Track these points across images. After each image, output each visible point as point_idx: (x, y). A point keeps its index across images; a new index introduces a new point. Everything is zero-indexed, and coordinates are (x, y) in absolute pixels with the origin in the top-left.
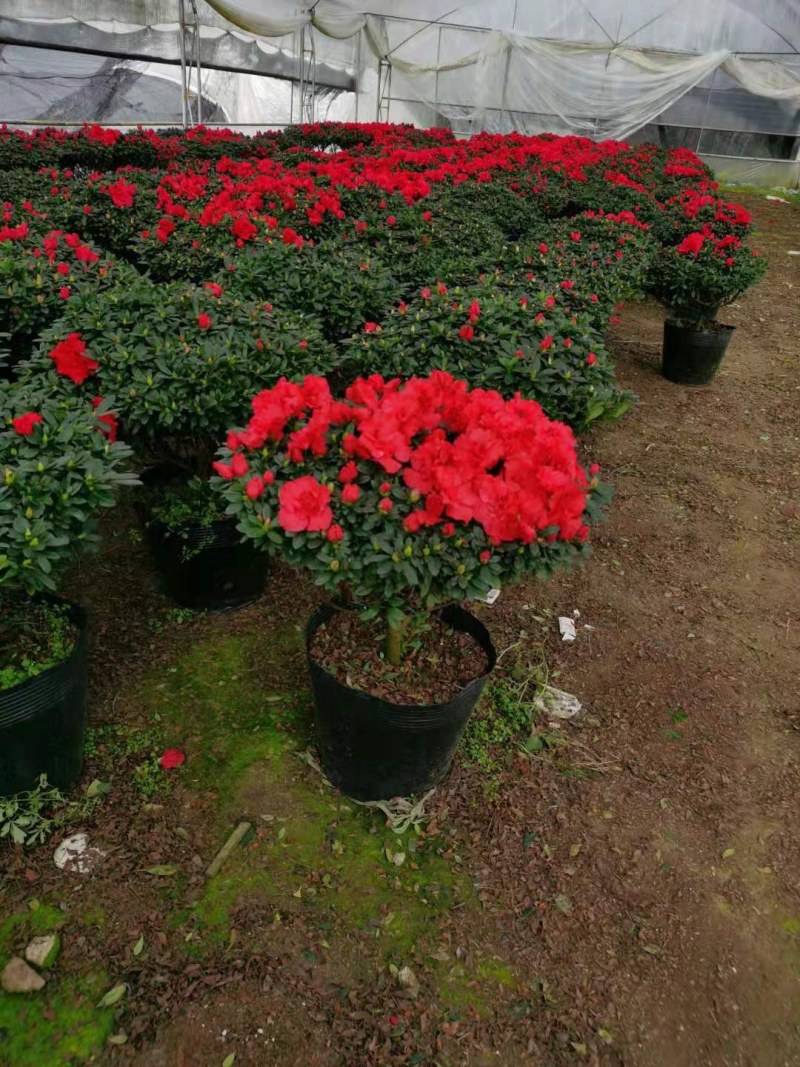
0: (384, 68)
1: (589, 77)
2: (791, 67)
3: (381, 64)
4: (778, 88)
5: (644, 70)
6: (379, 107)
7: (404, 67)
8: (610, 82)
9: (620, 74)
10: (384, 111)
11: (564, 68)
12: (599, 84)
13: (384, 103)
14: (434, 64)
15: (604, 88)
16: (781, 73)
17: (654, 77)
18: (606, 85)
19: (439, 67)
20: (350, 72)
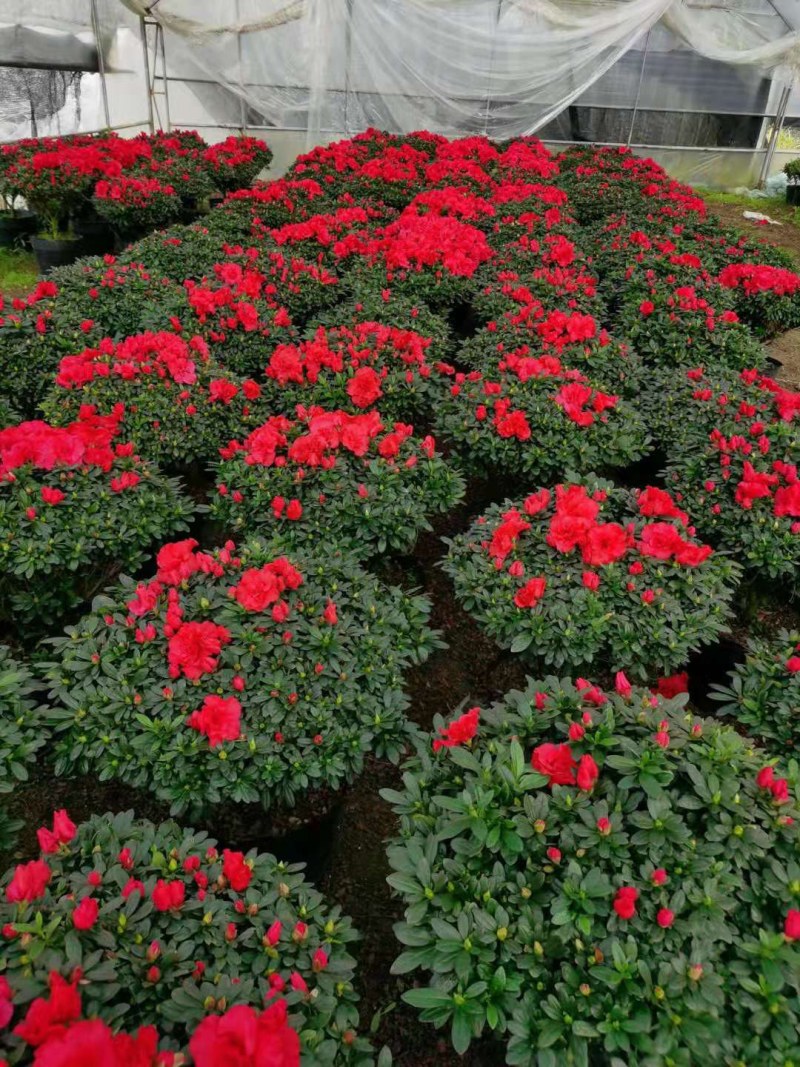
0: (151, 30)
1: (474, 37)
2: (751, 16)
3: (144, 23)
4: (737, 48)
5: (553, 26)
6: (151, 92)
7: (181, 27)
8: (504, 43)
9: (520, 31)
10: (159, 99)
11: (433, 23)
12: (488, 47)
13: (159, 86)
14: (231, 21)
15: (494, 54)
16: (739, 26)
17: (567, 35)
18: (499, 49)
19: (240, 26)
20: (87, 38)
